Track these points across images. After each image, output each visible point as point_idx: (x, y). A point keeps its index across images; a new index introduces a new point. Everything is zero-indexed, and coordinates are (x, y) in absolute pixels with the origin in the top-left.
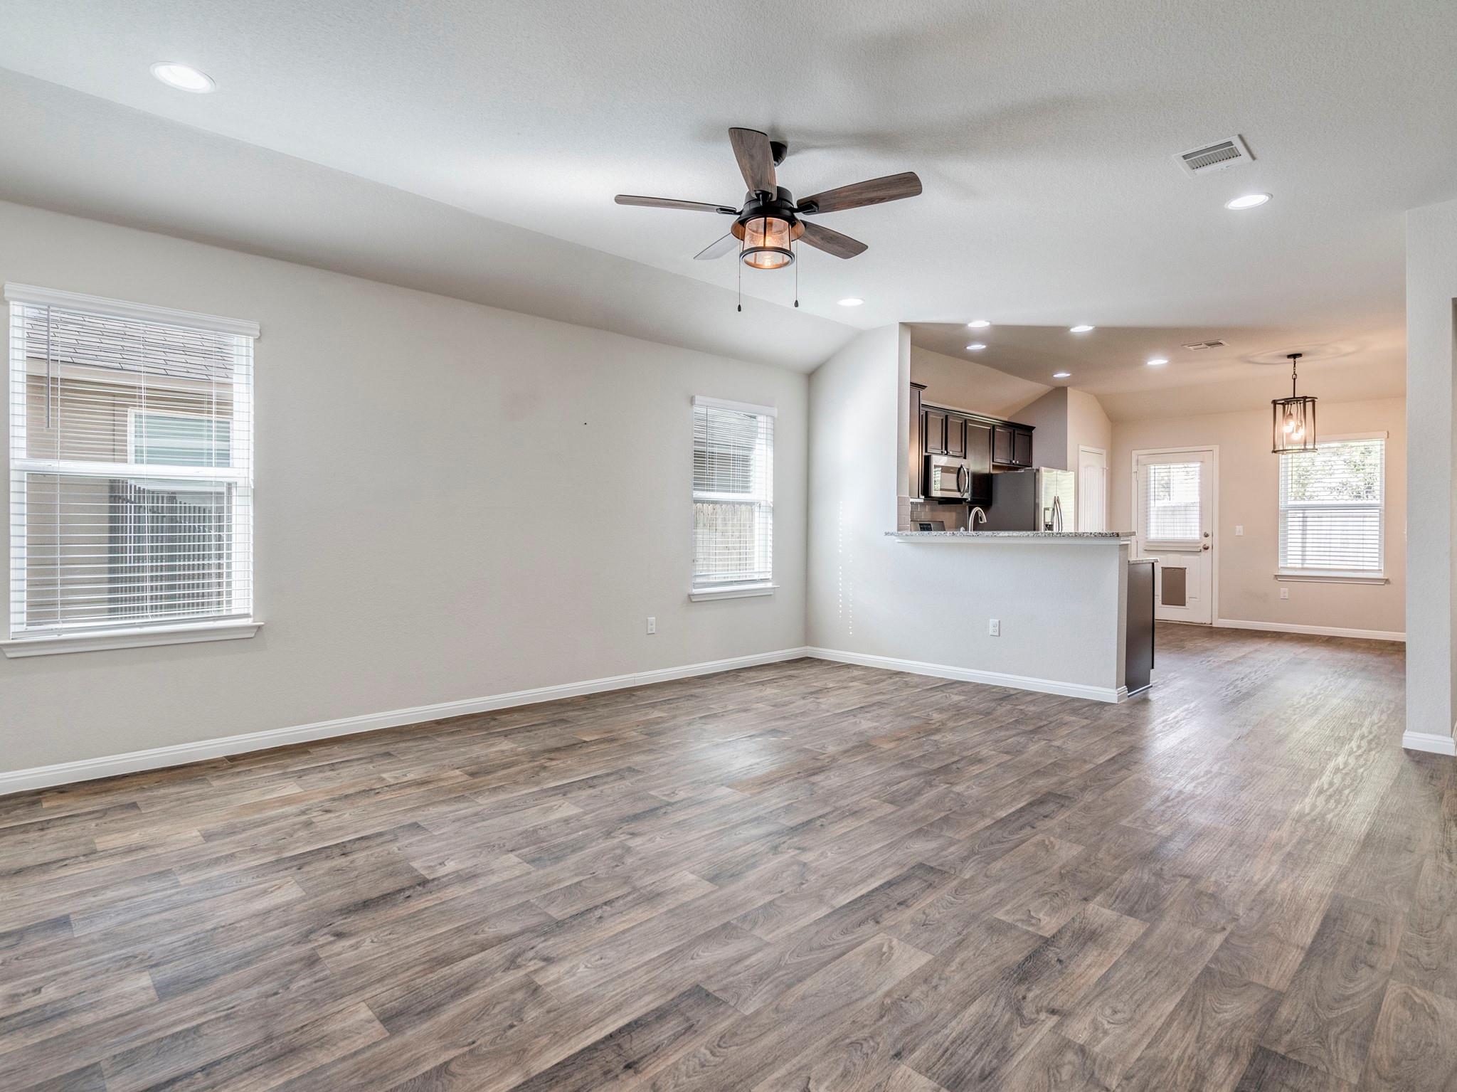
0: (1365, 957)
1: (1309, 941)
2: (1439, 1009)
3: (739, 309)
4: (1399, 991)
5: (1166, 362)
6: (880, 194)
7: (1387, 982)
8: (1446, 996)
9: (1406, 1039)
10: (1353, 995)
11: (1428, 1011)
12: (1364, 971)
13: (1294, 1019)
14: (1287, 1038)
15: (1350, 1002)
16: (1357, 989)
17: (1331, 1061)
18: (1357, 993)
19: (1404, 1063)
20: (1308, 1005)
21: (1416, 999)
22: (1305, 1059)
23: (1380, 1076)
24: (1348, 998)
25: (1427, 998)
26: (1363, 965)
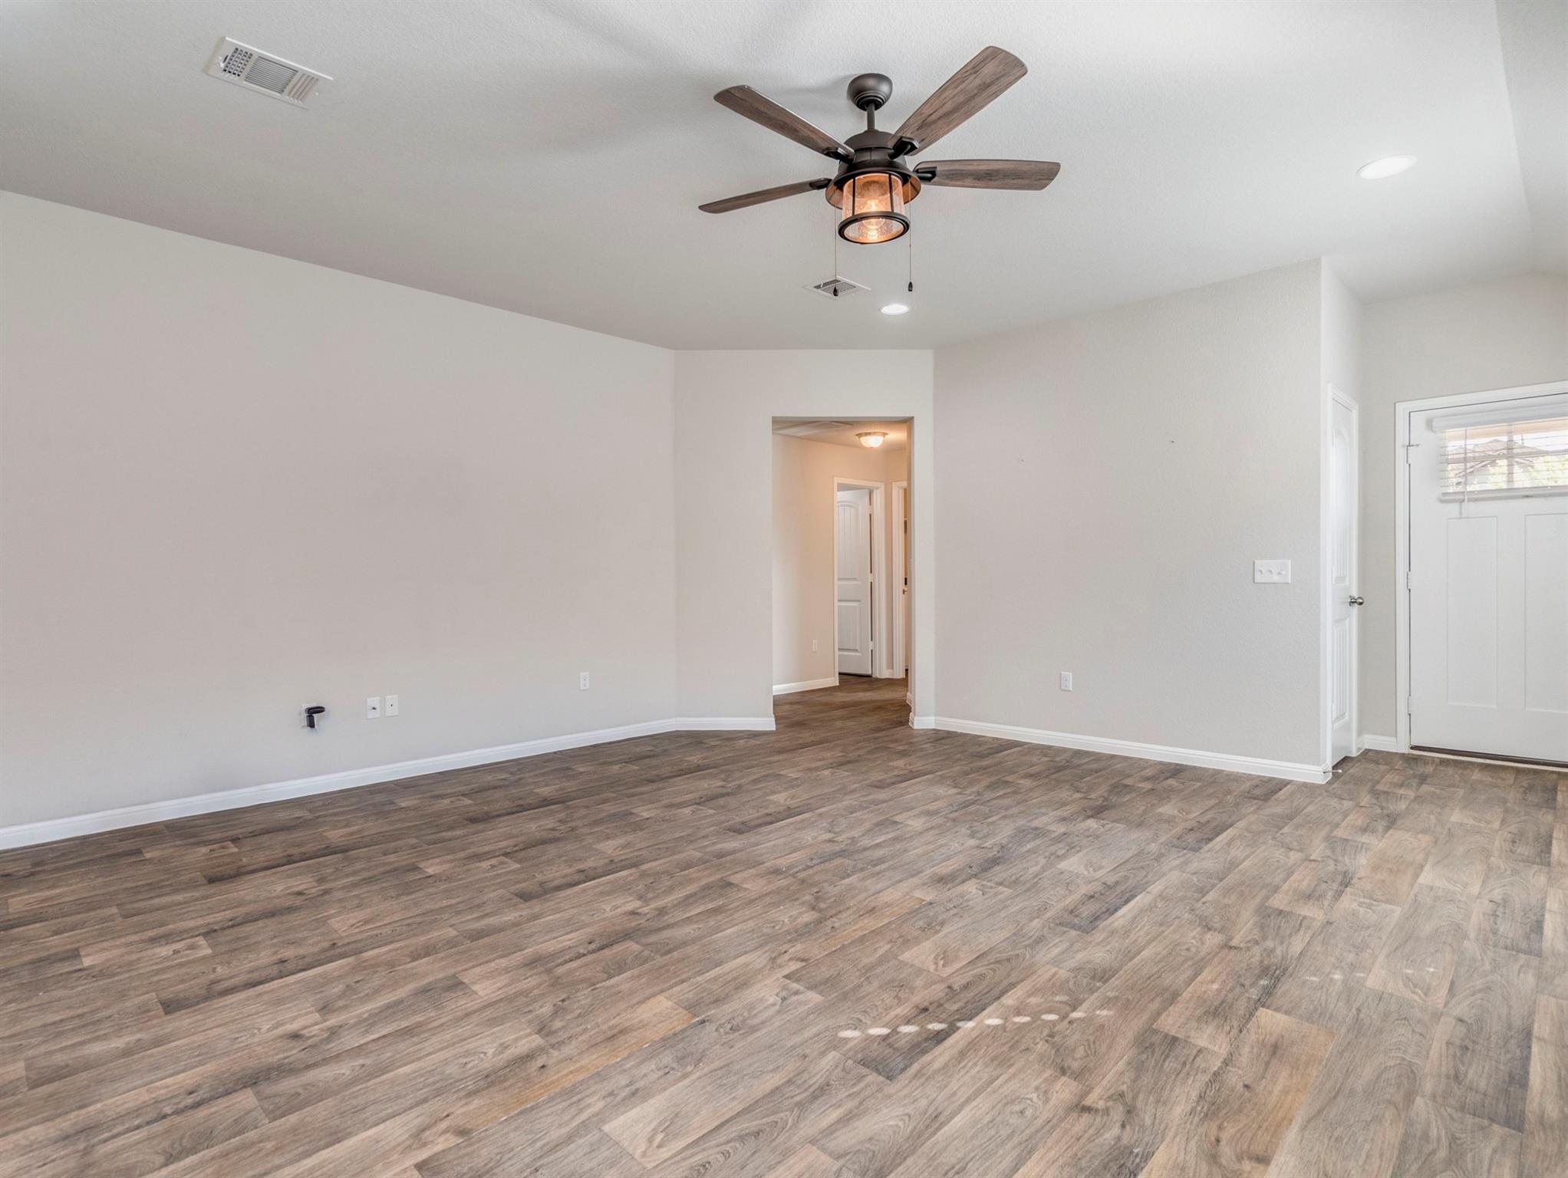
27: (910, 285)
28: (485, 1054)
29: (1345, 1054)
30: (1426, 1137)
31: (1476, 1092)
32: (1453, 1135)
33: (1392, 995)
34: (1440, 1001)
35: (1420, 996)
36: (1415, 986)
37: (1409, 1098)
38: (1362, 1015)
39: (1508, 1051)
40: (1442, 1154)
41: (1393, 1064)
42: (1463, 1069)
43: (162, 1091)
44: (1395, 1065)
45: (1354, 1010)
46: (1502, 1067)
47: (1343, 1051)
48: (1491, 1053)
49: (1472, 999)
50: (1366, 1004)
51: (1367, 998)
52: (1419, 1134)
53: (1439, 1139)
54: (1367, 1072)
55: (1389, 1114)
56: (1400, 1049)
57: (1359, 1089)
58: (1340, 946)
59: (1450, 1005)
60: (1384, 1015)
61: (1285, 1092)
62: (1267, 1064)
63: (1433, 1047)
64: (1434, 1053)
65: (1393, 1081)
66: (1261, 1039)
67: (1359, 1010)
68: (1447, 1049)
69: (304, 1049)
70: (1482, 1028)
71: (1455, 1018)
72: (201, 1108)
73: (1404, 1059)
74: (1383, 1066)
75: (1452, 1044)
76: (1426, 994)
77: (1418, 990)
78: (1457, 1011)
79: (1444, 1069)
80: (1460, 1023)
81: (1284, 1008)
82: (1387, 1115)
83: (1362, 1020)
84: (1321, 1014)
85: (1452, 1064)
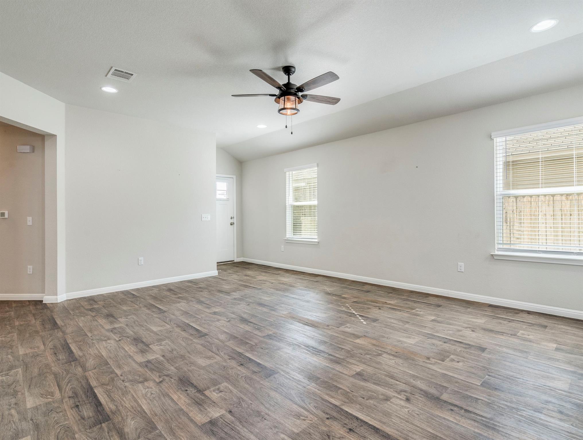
0: (74, 399)
1: (96, 391)
2: (41, 398)
3: (292, 133)
4: (56, 395)
6: (263, 75)
7: (61, 395)
8: (41, 405)
9: (46, 384)
10: (68, 384)
11: (44, 396)
12: (70, 394)
13: (76, 369)
14: (74, 365)
15: (67, 382)
16: (68, 387)
17: (60, 368)
18: (67, 386)
19: (44, 378)
20: (76, 374)
21: (49, 397)
22: (66, 365)
23: (48, 372)
24: (68, 383)
25: (46, 400)
26: (73, 396)
28: (395, 362)
43: (457, 418)
69: (414, 395)
72: (456, 404)
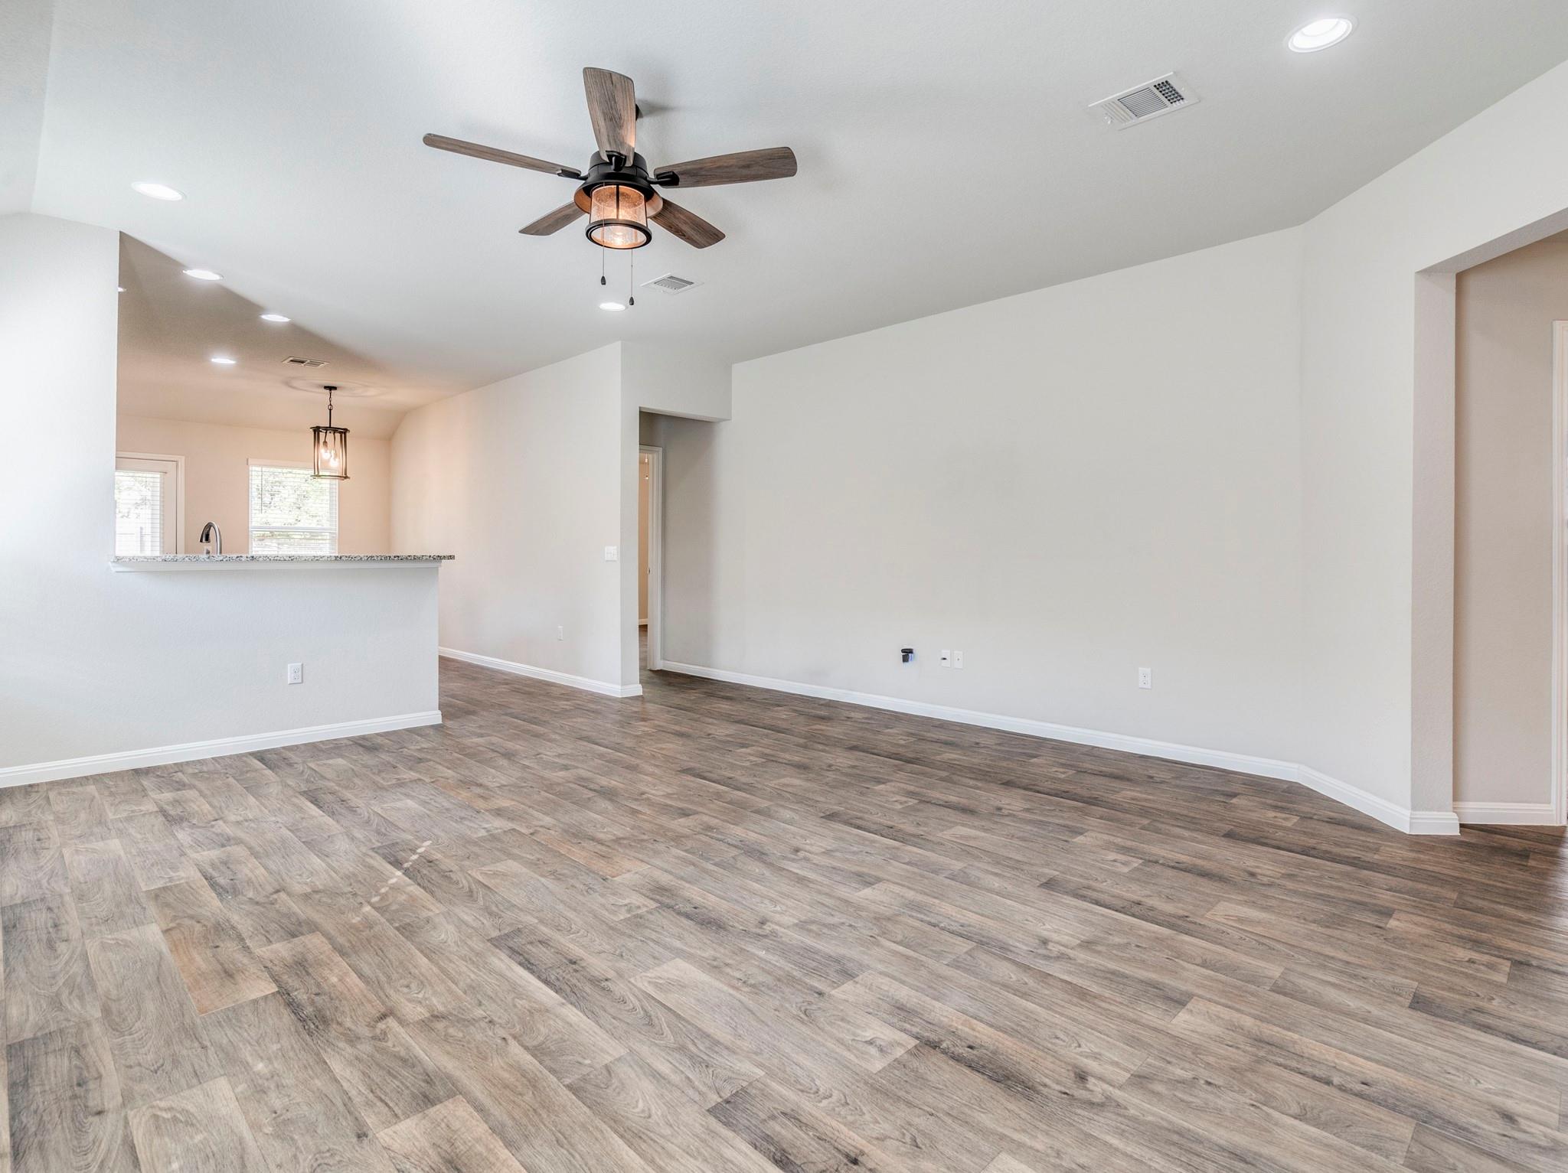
5: (233, 362)
27: (603, 278)
29: (178, 1006)
30: (81, 998)
31: (55, 1050)
32: (62, 1010)
33: (190, 1087)
34: (136, 1121)
35: (161, 1109)
36: (175, 1119)
37: (106, 1011)
38: (196, 1044)
39: (35, 1112)
40: (64, 997)
41: (136, 1025)
42: (75, 1062)
44: (134, 1025)
45: (209, 1044)
46: (38, 1089)
47: (181, 1006)
48: (52, 1097)
49: (100, 1156)
50: (204, 1058)
51: (209, 1065)
52: (86, 996)
53: (70, 1002)
54: (150, 1007)
55: (114, 993)
56: (139, 1040)
57: (146, 992)
58: (305, 1108)
59: (121, 1124)
60: (179, 1062)
61: (191, 960)
62: (222, 964)
63: (112, 1062)
64: (108, 1058)
65: (126, 1014)
66: (247, 973)
67: (204, 1047)
68: (97, 1070)
70: (73, 1120)
71: (108, 1112)
73: (130, 1034)
74: (142, 1018)
75: (96, 1079)
76: (156, 1117)
77: (167, 1115)
78: (110, 1118)
79: (91, 1050)
80: (99, 1109)
81: (262, 1003)
82: (115, 992)
83: (192, 1041)
84: (230, 1020)
85: (87, 1059)
